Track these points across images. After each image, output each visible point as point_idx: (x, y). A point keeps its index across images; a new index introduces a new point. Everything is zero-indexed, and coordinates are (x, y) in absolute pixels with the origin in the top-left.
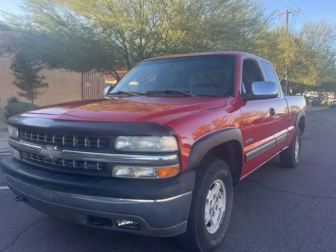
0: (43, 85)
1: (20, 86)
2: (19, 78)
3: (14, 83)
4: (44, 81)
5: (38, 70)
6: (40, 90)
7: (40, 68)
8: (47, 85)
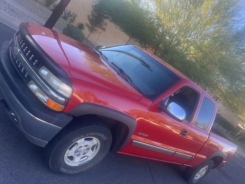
0: (102, 28)
1: (91, 21)
2: (93, 15)
3: (89, 16)
4: (104, 26)
5: (106, 18)
6: (99, 30)
7: (108, 18)
8: (104, 30)
